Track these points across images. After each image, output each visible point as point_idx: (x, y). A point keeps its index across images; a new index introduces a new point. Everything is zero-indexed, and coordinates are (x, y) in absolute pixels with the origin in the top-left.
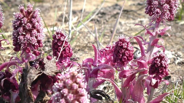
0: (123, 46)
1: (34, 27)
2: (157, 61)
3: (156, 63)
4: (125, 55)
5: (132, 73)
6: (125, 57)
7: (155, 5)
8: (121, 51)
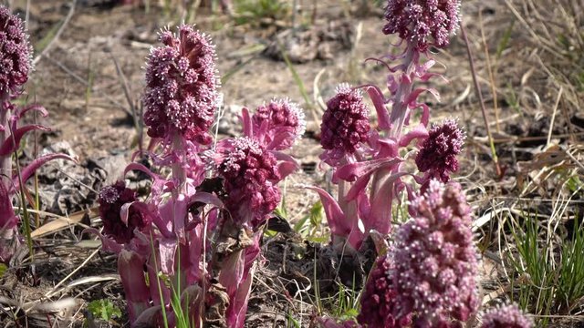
0: (350, 109)
1: (202, 78)
2: (442, 140)
3: (438, 146)
4: (355, 130)
5: (370, 168)
6: (357, 134)
7: (416, 13)
8: (347, 121)
